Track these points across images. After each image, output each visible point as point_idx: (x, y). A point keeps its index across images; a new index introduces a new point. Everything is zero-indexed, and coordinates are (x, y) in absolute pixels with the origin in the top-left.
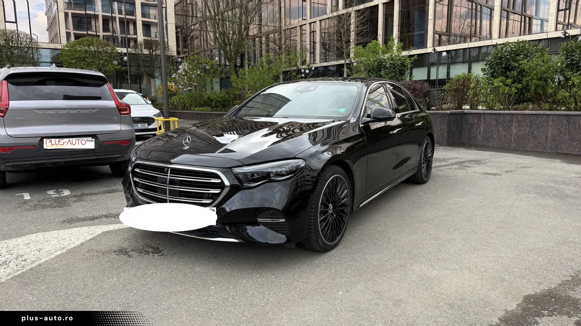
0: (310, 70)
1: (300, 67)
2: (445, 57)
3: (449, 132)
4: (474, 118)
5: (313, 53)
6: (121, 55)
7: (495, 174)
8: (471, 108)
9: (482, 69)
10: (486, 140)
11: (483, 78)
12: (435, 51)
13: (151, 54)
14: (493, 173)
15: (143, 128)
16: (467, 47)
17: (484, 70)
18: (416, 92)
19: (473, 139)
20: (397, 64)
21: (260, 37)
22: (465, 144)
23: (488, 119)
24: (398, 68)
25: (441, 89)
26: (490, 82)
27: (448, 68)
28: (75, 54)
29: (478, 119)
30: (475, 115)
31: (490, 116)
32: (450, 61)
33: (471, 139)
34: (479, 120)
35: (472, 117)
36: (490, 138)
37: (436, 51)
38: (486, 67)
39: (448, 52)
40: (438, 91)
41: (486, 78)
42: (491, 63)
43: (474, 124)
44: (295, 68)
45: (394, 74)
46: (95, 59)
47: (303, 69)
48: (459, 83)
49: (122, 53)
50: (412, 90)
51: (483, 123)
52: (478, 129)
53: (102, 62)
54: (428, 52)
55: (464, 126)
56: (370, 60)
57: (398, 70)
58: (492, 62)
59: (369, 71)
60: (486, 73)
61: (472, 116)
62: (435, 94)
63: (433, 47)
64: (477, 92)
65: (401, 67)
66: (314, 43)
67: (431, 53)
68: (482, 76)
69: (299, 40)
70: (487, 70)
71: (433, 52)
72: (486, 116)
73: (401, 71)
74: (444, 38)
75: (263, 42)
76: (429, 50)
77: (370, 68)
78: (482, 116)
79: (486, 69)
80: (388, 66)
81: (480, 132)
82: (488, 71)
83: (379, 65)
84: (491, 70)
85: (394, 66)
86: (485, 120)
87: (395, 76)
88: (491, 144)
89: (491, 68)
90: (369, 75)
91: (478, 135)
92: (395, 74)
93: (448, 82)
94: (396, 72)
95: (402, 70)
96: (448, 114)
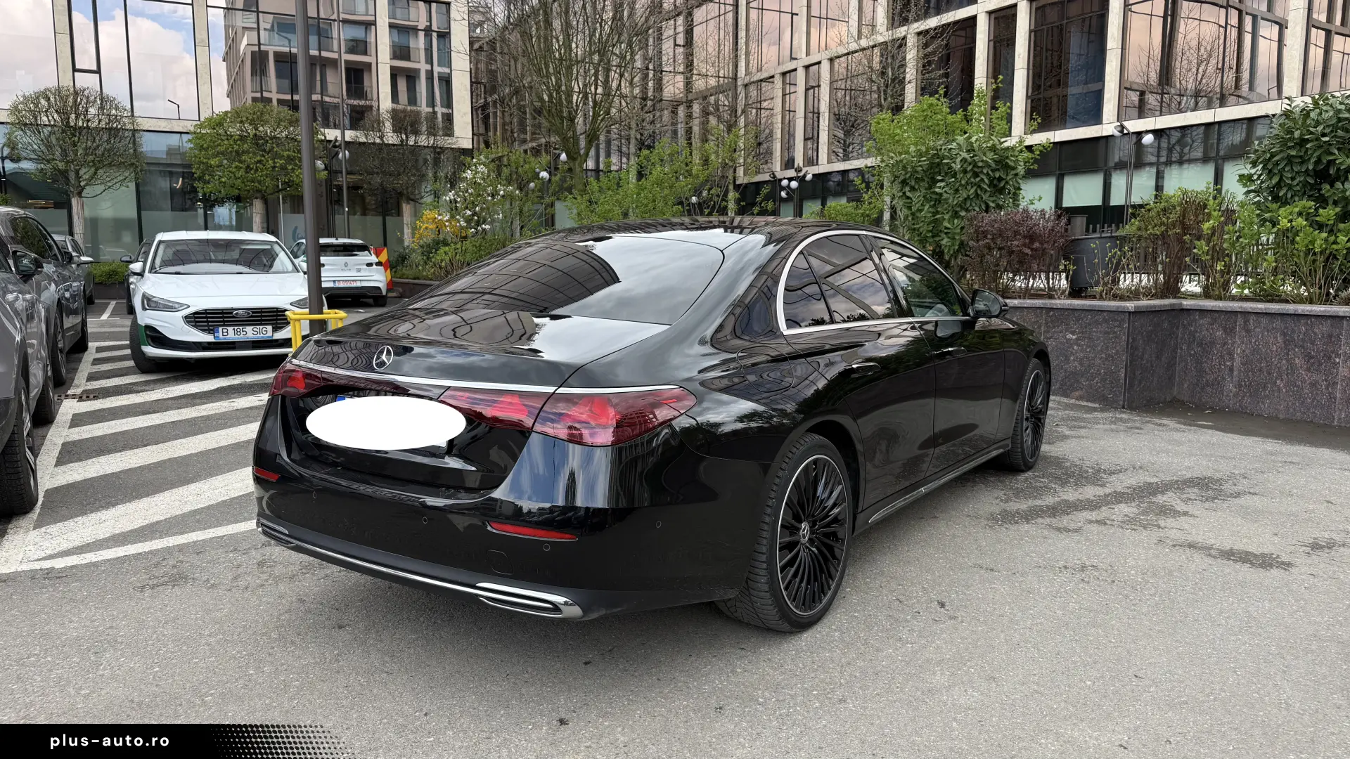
0: (801, 180)
1: (779, 175)
2: (1151, 145)
3: (1131, 367)
4: (1212, 324)
5: (811, 137)
6: (335, 146)
7: (1265, 562)
8: (1207, 294)
9: (1241, 176)
10: (1250, 396)
11: (1242, 205)
12: (1122, 131)
13: (403, 144)
14: (1258, 551)
15: (260, 337)
16: (1211, 120)
17: (1245, 179)
18: (1036, 245)
19: (1209, 389)
20: (982, 161)
21: (689, 105)
22: (1183, 403)
23: (1258, 330)
24: (988, 174)
25: (1112, 237)
26: (1267, 215)
27: (1159, 177)
28: (219, 145)
29: (1225, 330)
30: (1217, 315)
31: (1264, 321)
32: (1163, 159)
33: (1203, 388)
34: (1230, 331)
35: (1205, 321)
36: (1265, 388)
37: (1125, 132)
38: (1253, 171)
39: (1158, 133)
40: (1104, 240)
41: (1254, 204)
42: (1270, 159)
43: (1213, 343)
44: (766, 177)
45: (976, 191)
46: (264, 156)
47: (785, 178)
48: (1168, 218)
49: (336, 140)
50: (1025, 237)
51: (1243, 343)
52: (1227, 357)
53: (280, 162)
54: (1105, 134)
55: (1181, 349)
56: (907, 153)
57: (986, 181)
58: (1272, 156)
59: (904, 183)
60: (1253, 188)
61: (1208, 320)
62: (1093, 249)
63: (1118, 121)
64: (1225, 245)
65: (998, 170)
66: (817, 114)
67: (1112, 136)
68: (1240, 197)
69: (778, 109)
70: (1258, 179)
71: (1117, 134)
72: (1252, 319)
73: (995, 182)
74: (1152, 100)
75: (695, 115)
76: (1108, 127)
77: (906, 174)
78: (1240, 321)
79: (1255, 177)
80: (957, 166)
81: (1231, 370)
82: (1262, 182)
83: (932, 165)
84: (1271, 179)
85: (974, 169)
86: (1248, 331)
87: (977, 195)
88: (1265, 407)
89: (1270, 173)
90: (904, 193)
91: (1224, 379)
92: (979, 192)
93: (1134, 215)
94: (979, 186)
95: (1000, 179)
96: (1130, 312)
